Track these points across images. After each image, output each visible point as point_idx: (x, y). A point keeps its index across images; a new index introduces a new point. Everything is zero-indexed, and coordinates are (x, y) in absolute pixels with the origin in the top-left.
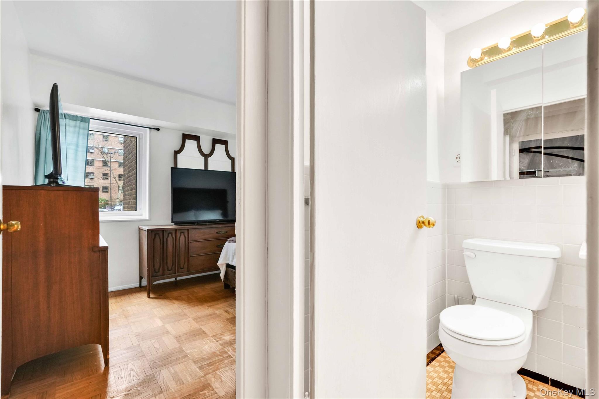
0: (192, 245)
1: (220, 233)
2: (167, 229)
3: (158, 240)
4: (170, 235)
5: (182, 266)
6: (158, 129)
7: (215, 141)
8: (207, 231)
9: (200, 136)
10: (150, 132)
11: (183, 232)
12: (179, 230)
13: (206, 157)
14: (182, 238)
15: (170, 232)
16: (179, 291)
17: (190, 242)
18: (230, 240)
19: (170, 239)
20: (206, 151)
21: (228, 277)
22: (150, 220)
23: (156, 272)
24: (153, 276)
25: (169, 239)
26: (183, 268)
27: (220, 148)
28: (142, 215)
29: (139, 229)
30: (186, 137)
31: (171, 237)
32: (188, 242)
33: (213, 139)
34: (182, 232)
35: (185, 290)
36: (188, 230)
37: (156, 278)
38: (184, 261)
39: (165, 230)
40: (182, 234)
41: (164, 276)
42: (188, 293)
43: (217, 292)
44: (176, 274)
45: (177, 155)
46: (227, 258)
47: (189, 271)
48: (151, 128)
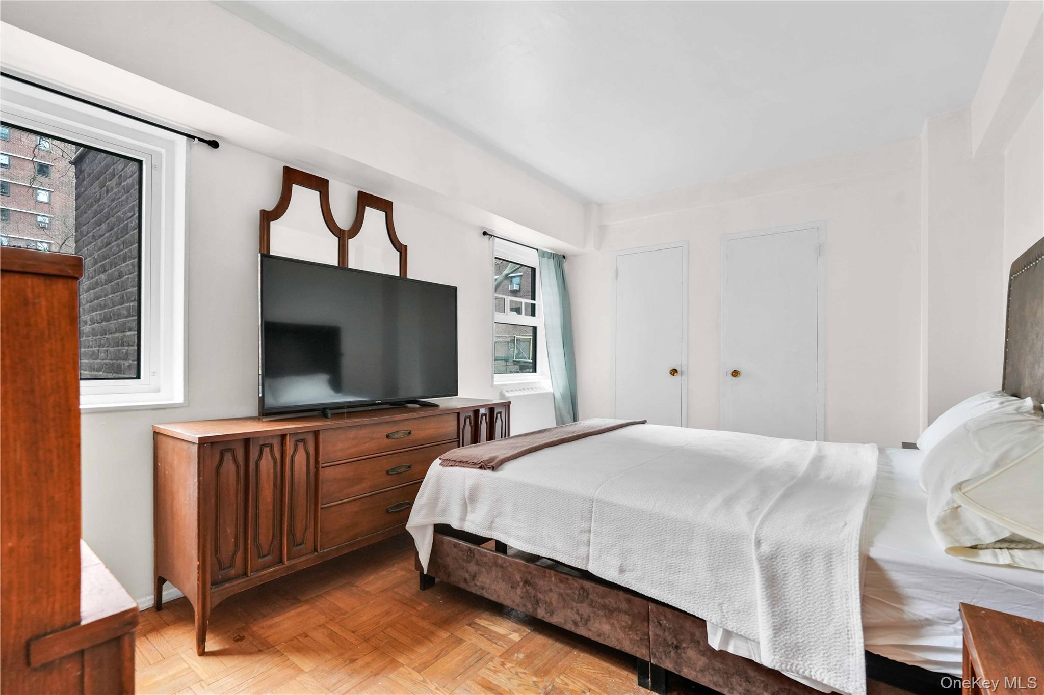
0: (327, 474)
1: (396, 436)
2: (258, 436)
3: (229, 467)
4: (267, 450)
5: (298, 535)
6: (214, 144)
7: (365, 200)
8: (363, 433)
9: (328, 181)
10: (189, 149)
11: (303, 440)
12: (294, 434)
13: (343, 237)
14: (301, 457)
15: (267, 442)
16: (292, 613)
17: (322, 468)
18: (447, 460)
19: (267, 465)
20: (343, 220)
22: (188, 406)
23: (225, 569)
24: (214, 584)
25: (263, 462)
26: (301, 544)
27: (374, 218)
28: (158, 391)
29: (156, 434)
31: (270, 458)
32: (317, 468)
33: (360, 193)
34: (299, 438)
35: (305, 607)
36: (316, 434)
37: (224, 587)
38: (304, 523)
39: (253, 438)
40: (301, 445)
41: (249, 576)
42: (322, 619)
43: (405, 602)
44: (284, 564)
45: (271, 223)
46: (438, 509)
47: (319, 550)
48: (192, 137)
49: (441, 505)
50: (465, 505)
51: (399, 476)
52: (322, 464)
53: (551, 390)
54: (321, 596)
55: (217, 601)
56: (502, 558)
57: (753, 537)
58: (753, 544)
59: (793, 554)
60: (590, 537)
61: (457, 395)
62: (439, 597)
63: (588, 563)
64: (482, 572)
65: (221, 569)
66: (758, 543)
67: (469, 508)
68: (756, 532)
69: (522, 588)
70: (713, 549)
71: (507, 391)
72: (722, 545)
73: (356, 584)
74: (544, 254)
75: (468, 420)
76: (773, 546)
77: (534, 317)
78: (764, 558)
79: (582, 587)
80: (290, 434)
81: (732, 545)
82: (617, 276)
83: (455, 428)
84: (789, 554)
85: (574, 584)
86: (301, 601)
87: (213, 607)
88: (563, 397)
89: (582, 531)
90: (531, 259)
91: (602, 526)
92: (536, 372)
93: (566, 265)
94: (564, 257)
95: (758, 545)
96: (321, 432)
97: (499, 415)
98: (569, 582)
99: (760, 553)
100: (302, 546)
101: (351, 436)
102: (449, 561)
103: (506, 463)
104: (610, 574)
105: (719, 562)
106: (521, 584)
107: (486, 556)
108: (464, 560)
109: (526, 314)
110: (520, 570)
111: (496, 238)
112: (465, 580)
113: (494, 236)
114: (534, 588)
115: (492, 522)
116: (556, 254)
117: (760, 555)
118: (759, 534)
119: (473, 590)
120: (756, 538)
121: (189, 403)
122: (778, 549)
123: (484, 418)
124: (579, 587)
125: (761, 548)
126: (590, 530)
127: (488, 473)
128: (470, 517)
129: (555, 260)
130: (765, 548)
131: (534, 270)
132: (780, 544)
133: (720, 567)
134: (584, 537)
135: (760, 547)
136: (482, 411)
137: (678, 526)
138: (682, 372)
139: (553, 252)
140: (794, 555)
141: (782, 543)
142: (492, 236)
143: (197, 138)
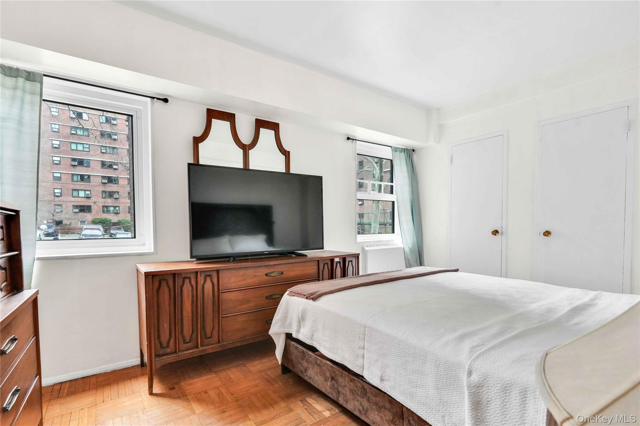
0: (225, 296)
1: (272, 275)
2: (181, 272)
3: (165, 290)
4: (187, 281)
5: (209, 333)
6: (166, 100)
7: (260, 124)
8: (250, 272)
9: (234, 114)
10: (153, 104)
11: (210, 276)
12: (203, 271)
13: (246, 149)
14: (208, 285)
15: (187, 276)
16: (205, 378)
17: (222, 293)
18: (291, 292)
19: (187, 289)
20: (246, 139)
21: (289, 357)
22: (156, 254)
23: (164, 348)
24: (157, 356)
25: (185, 288)
26: (209, 338)
27: (267, 135)
28: (144, 245)
29: (137, 269)
30: (212, 114)
31: (189, 285)
32: (218, 292)
33: (257, 120)
34: (207, 274)
35: (214, 375)
36: (218, 271)
37: (163, 358)
38: (212, 324)
39: (178, 273)
40: (208, 279)
41: (178, 353)
42: (219, 383)
43: (269, 380)
44: (199, 348)
45: (199, 144)
46: (287, 323)
47: (221, 342)
48: (154, 98)
49: (288, 321)
50: (299, 322)
51: (275, 301)
52: (221, 290)
53: (401, 245)
54: (224, 370)
55: (158, 366)
56: (319, 359)
57: (467, 367)
58: (466, 373)
59: (496, 385)
60: (364, 352)
61: (323, 248)
62: (290, 380)
63: (363, 371)
64: (310, 367)
65: (161, 347)
66: (470, 373)
67: (302, 325)
68: (470, 364)
69: (330, 382)
70: (439, 373)
71: (367, 246)
72: (445, 371)
73: (247, 365)
74: (396, 149)
75: (326, 266)
76: (481, 377)
77: (392, 195)
78: (473, 385)
79: (363, 387)
80: (200, 271)
81: (452, 371)
82: (452, 162)
83: (316, 270)
84: (492, 386)
85: (358, 384)
86: (213, 371)
87: (156, 368)
88: (411, 251)
89: (360, 348)
90: (387, 153)
91: (371, 346)
92: (394, 233)
93: (415, 157)
94: (413, 150)
95: (469, 374)
96: (220, 271)
97: (350, 263)
98: (356, 382)
99: (470, 381)
100: (211, 339)
101: (241, 274)
102: (293, 357)
103: (324, 296)
104: (375, 382)
105: (443, 384)
106: (330, 379)
107: (311, 357)
108: (300, 358)
109: (385, 192)
110: (329, 370)
111: (357, 141)
112: (302, 371)
113: (356, 140)
114: (337, 383)
115: (312, 335)
116: (407, 149)
117: (470, 383)
118: (471, 366)
119: (306, 378)
120: (469, 369)
121: (157, 252)
122: (485, 380)
123: (338, 264)
124: (361, 387)
125: (471, 377)
126: (364, 347)
127: (311, 302)
128: (302, 330)
129: (405, 153)
130: (475, 378)
131: (391, 161)
132: (487, 376)
133: (444, 387)
134: (361, 352)
135: (471, 376)
136: (337, 260)
137: (417, 351)
138: (502, 233)
139: (404, 148)
140: (496, 387)
141: (488, 375)
142: (354, 140)
143: (156, 98)
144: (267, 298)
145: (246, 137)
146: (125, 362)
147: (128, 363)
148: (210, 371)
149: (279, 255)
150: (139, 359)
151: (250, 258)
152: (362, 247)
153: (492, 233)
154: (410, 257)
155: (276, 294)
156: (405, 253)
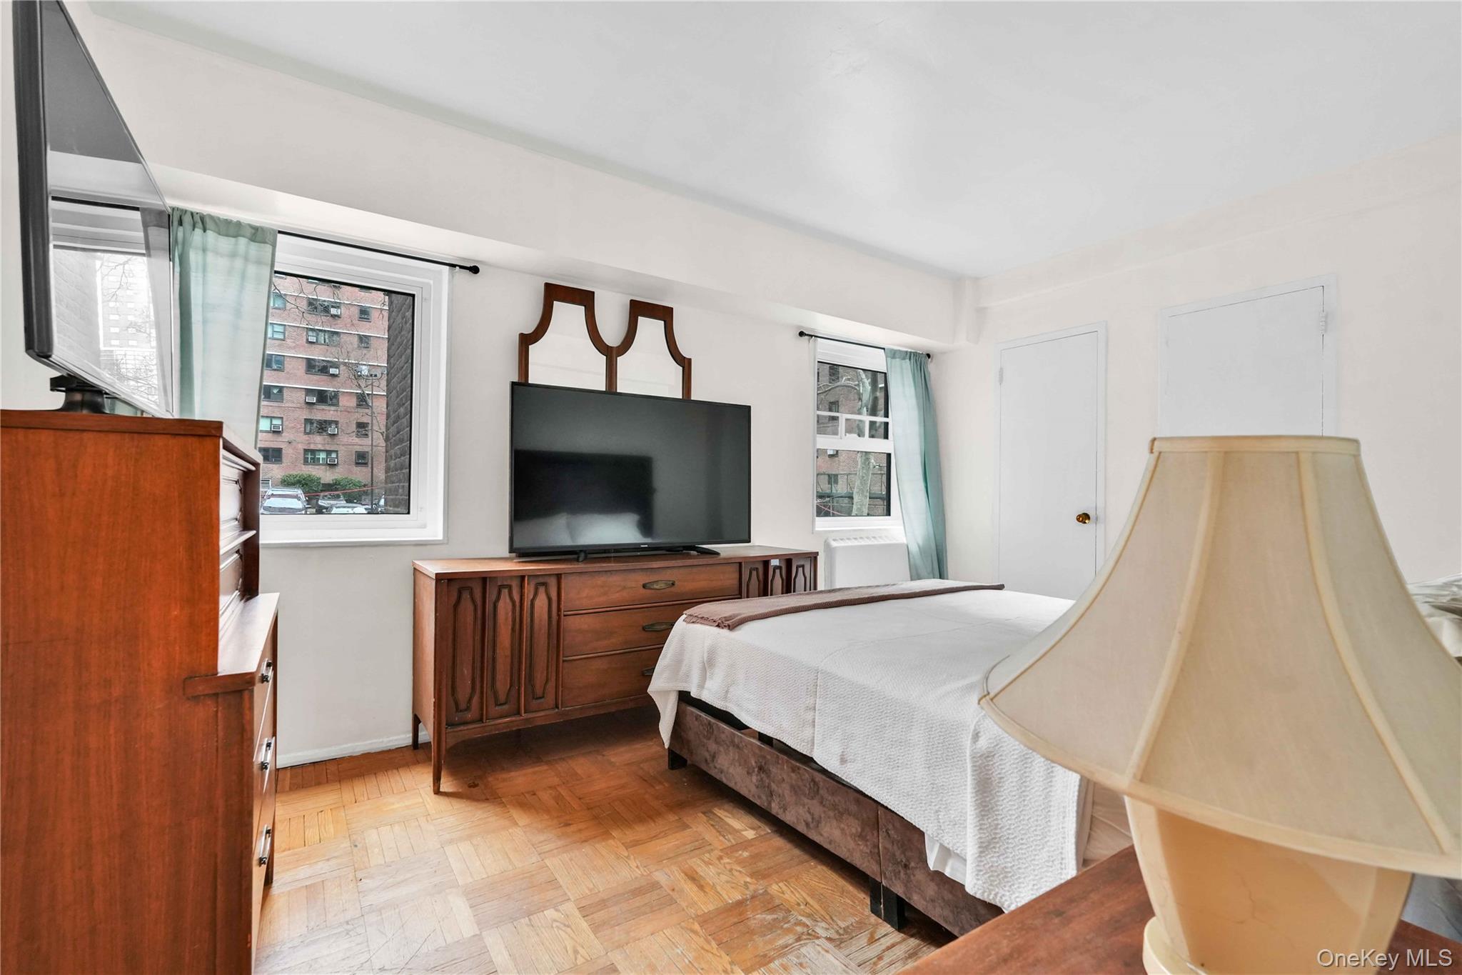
0: (571, 623)
1: (655, 587)
2: (494, 575)
3: (467, 606)
4: (505, 592)
5: (539, 691)
6: (475, 270)
7: (639, 309)
8: (615, 580)
9: (593, 293)
10: (452, 277)
11: (545, 584)
12: (533, 576)
13: (611, 354)
14: (541, 602)
15: (505, 583)
16: (530, 770)
17: (565, 616)
18: (691, 615)
19: (504, 607)
20: (612, 335)
21: (682, 734)
22: (447, 544)
23: (461, 711)
24: (450, 724)
25: (501, 604)
26: (540, 698)
27: (649, 329)
28: (424, 527)
29: (415, 569)
30: (553, 293)
31: (508, 600)
32: (559, 615)
33: (632, 302)
34: (541, 582)
35: (545, 767)
36: (559, 577)
37: (459, 729)
38: (545, 674)
39: (490, 578)
40: (542, 590)
41: (484, 721)
42: (556, 780)
43: (646, 779)
44: (521, 716)
45: (530, 347)
46: (681, 673)
47: (560, 707)
48: (453, 266)
49: (684, 669)
50: (704, 670)
51: (658, 634)
52: (564, 611)
53: (903, 540)
54: (564, 759)
55: (451, 742)
56: (738, 736)
57: (972, 728)
58: (970, 737)
59: (1013, 753)
60: (814, 716)
61: (750, 542)
62: (685, 779)
63: (813, 748)
64: (720, 751)
65: (457, 710)
66: (976, 736)
67: (708, 674)
68: (977, 722)
69: (757, 775)
70: (931, 740)
71: (834, 540)
72: (940, 736)
73: (604, 753)
74: (894, 354)
75: (754, 573)
76: (991, 741)
77: (886, 440)
78: (979, 755)
79: (813, 780)
80: (528, 576)
81: (951, 736)
82: (1001, 380)
83: (736, 582)
84: (1008, 754)
85: (805, 775)
86: (542, 761)
87: (448, 747)
88: (923, 551)
89: (807, 709)
90: (877, 361)
91: (826, 704)
92: (890, 515)
93: (931, 367)
94: (929, 356)
95: (975, 738)
96: (563, 576)
97: (801, 569)
98: (801, 772)
99: (975, 748)
100: (542, 700)
101: (599, 582)
102: (691, 736)
103: (749, 622)
104: (832, 765)
105: (936, 758)
106: (756, 770)
107: (723, 732)
108: (704, 736)
109: (872, 436)
110: (754, 754)
111: (819, 339)
112: (706, 760)
113: (816, 336)
114: (768, 777)
115: (727, 692)
116: (915, 354)
117: (975, 751)
118: (979, 726)
119: (713, 773)
120: (975, 730)
121: (447, 540)
122: (997, 745)
123: (778, 571)
124: (809, 777)
125: (979, 742)
126: (815, 707)
127: (725, 632)
128: (708, 684)
129: (912, 361)
130: (983, 743)
131: (885, 373)
132: (1000, 740)
133: (938, 764)
134: (809, 716)
135: (977, 741)
136: (775, 562)
137: (898, 708)
138: (1097, 519)
139: (909, 350)
140: (1013, 755)
141: (1003, 738)
142: (812, 336)
143: (458, 266)
144: (644, 629)
145: (612, 332)
146: (385, 740)
147: (389, 741)
148: (538, 760)
149: (667, 551)
150: (410, 735)
151: (612, 555)
152: (825, 541)
153: (1078, 520)
154: (919, 562)
155: (658, 623)
156: (911, 556)
